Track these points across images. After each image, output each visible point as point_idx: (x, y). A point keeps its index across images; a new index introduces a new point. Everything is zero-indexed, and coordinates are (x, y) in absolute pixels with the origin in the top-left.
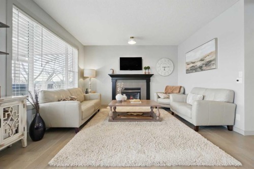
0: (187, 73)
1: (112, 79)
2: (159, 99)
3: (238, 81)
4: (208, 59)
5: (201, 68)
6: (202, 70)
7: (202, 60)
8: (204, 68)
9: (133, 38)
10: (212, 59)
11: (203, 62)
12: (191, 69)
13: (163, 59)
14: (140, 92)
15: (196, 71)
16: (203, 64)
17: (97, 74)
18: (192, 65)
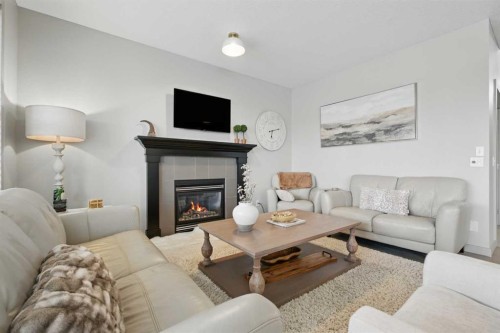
0: (323, 146)
1: (147, 154)
2: (280, 204)
3: (474, 162)
4: (392, 121)
5: (371, 137)
6: (374, 141)
7: (373, 122)
8: (380, 136)
9: (236, 35)
10: (405, 121)
11: (377, 126)
12: (338, 139)
13: (269, 113)
14: (223, 190)
15: (354, 143)
16: (379, 130)
17: (90, 132)
18: (341, 130)
